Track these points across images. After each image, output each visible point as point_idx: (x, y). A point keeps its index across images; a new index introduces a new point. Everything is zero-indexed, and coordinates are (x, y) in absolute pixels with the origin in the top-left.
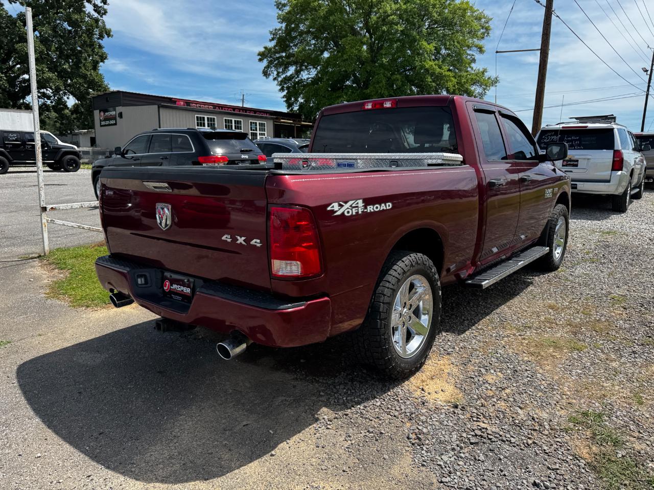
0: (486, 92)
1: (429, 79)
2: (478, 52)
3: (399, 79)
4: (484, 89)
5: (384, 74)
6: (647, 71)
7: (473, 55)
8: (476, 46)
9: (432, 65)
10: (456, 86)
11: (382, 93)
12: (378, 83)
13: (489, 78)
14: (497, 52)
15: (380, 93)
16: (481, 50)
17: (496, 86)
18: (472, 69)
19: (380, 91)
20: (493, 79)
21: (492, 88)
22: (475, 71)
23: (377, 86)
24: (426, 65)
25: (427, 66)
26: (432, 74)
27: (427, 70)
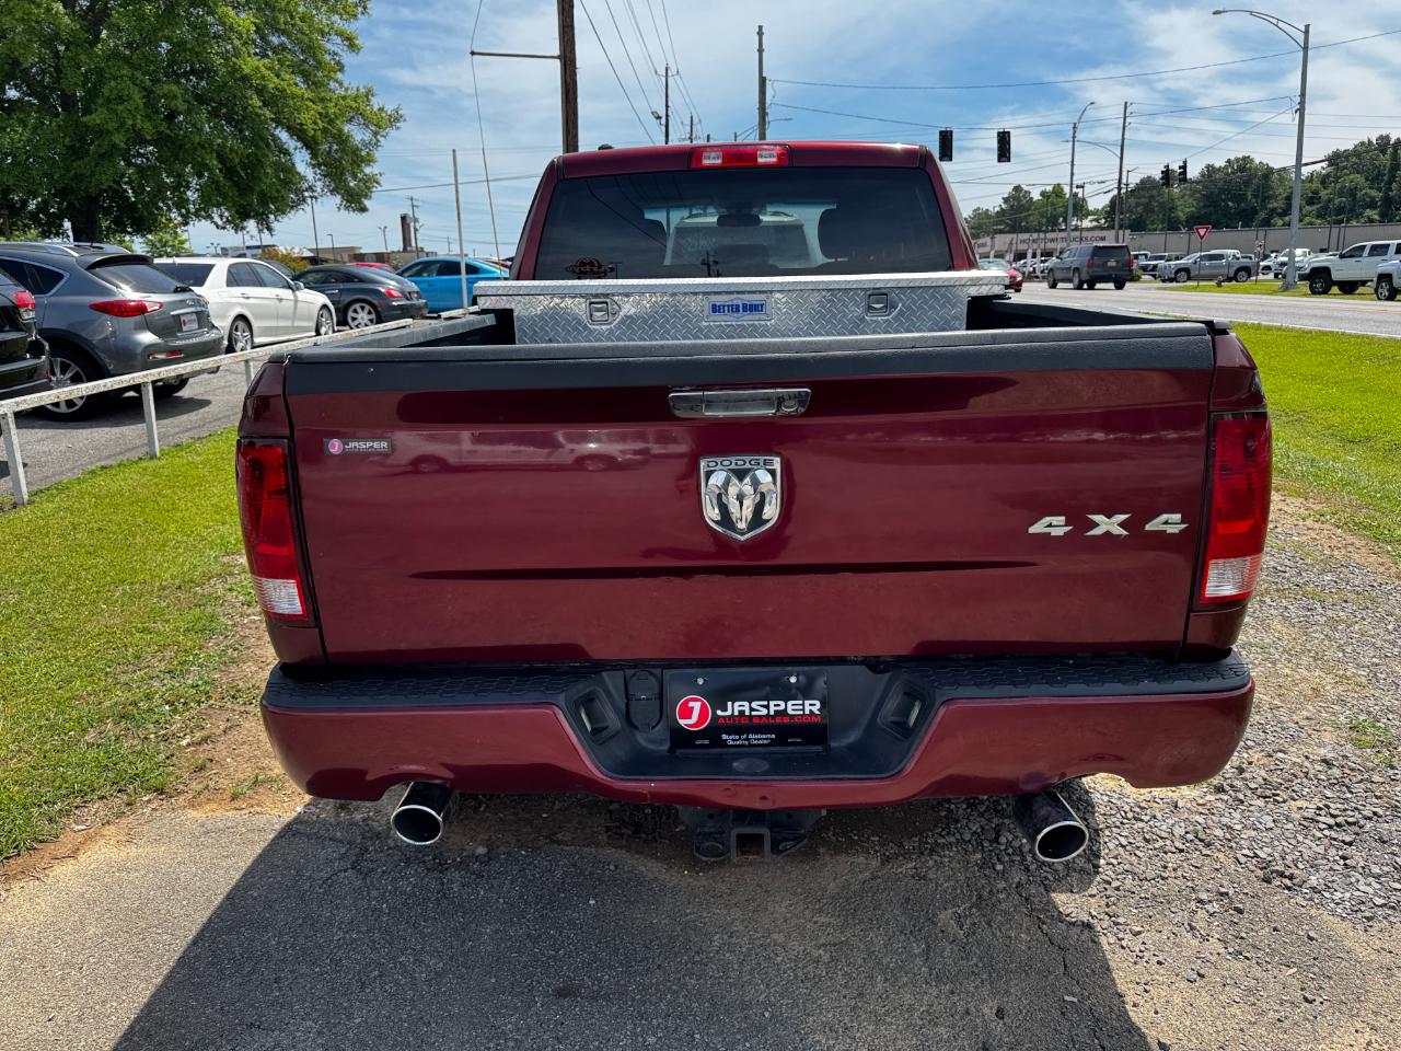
0: (378, 141)
1: (256, 102)
2: (345, 48)
3: (179, 96)
4: (375, 134)
5: (132, 79)
6: (659, 118)
7: (336, 54)
8: (340, 34)
9: (257, 68)
10: (319, 122)
11: (139, 126)
12: (120, 99)
13: (381, 109)
14: (473, 53)
15: (133, 126)
16: (351, 43)
17: (398, 128)
18: (341, 85)
19: (130, 122)
20: (389, 113)
21: (392, 133)
22: (347, 90)
23: (121, 108)
24: (244, 67)
25: (247, 70)
26: (260, 91)
27: (245, 78)
